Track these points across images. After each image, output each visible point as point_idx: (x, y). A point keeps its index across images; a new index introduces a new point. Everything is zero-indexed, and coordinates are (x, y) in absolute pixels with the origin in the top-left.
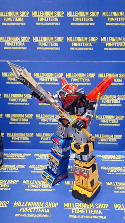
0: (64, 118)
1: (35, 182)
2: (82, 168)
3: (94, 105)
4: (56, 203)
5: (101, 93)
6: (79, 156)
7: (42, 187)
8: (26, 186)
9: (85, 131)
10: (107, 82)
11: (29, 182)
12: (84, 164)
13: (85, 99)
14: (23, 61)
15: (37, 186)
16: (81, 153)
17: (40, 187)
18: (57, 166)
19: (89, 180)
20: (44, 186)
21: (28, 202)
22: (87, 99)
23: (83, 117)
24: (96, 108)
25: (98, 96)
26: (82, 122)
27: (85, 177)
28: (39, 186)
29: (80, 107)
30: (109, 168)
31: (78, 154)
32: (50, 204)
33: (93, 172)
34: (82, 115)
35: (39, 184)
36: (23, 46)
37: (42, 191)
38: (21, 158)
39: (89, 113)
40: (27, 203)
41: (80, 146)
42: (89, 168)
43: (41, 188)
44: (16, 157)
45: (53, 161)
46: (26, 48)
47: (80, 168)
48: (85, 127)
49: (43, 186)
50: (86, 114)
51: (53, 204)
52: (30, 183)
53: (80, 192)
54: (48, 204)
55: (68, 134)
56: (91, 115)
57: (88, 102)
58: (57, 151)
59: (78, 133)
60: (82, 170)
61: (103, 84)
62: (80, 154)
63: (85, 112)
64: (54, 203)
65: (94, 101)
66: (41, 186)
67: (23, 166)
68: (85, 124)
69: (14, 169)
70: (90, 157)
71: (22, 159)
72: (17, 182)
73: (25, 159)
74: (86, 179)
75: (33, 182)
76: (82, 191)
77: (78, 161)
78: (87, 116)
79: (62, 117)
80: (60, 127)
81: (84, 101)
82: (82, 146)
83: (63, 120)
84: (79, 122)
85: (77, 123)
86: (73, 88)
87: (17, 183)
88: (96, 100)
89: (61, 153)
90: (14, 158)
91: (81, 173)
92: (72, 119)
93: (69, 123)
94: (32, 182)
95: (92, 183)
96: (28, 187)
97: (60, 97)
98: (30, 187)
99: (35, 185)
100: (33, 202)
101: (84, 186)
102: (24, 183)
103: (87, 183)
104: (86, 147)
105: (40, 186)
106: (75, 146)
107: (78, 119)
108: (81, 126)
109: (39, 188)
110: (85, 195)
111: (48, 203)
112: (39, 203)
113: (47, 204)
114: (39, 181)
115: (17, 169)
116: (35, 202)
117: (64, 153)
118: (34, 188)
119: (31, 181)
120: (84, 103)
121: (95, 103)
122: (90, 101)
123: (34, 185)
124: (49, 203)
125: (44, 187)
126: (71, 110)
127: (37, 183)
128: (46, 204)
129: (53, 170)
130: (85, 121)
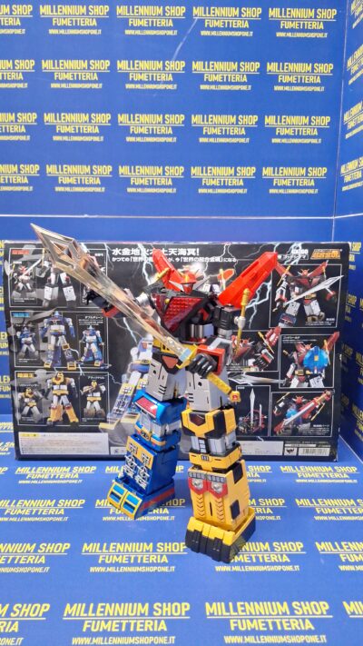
0: (166, 351)
1: (116, 546)
2: (209, 473)
3: (236, 319)
4: (183, 604)
5: (250, 289)
6: (203, 442)
7: (139, 561)
8: (93, 560)
9: (217, 378)
10: (263, 264)
11: (101, 548)
12: (213, 463)
13: (215, 304)
14: (86, 216)
15: (124, 559)
16: (206, 434)
17: (132, 561)
18: (148, 469)
19: (228, 503)
20: (144, 559)
21: (104, 604)
22: (219, 306)
23: (212, 348)
24: (240, 326)
25: (245, 298)
26: (208, 357)
27: (217, 495)
28: (130, 558)
29: (203, 323)
30: (318, 503)
31: (200, 438)
32: (167, 606)
33: (235, 483)
34: (209, 342)
35: (128, 551)
36: (97, 186)
37: (139, 572)
38: (70, 479)
39: (224, 337)
40: (102, 607)
41: (204, 416)
42: (225, 471)
43: (136, 564)
44: (54, 478)
45: (139, 457)
46: (103, 189)
47: (205, 472)
48: (216, 370)
49: (142, 558)
50: (218, 340)
51: (176, 607)
52: (104, 550)
53: (205, 534)
54: (161, 608)
55: (175, 390)
56: (230, 342)
57: (221, 310)
58: (147, 431)
59: (200, 384)
60: (210, 478)
61: (255, 271)
62: (204, 437)
63: (216, 334)
64: (178, 605)
65: (235, 309)
66: (136, 559)
67: (78, 503)
68: (215, 363)
69: (51, 512)
70: (228, 444)
71: (70, 482)
72: (64, 548)
73: (80, 481)
74: (220, 499)
75: (111, 547)
76: (211, 532)
77: (200, 456)
78: (221, 345)
79: (162, 350)
80: (155, 372)
81: (212, 308)
82: (209, 417)
83: (164, 357)
84: (203, 359)
85: (197, 361)
86: (184, 277)
87: (66, 551)
88: (240, 307)
89: (158, 436)
90: (49, 479)
91: (207, 487)
92: (187, 353)
93: (180, 363)
94: (108, 548)
95: (235, 510)
96: (100, 562)
97: (154, 299)
98: (103, 562)
99: (118, 556)
100: (117, 605)
101: (215, 518)
102: (86, 552)
103: (221, 509)
104: (219, 420)
105: (133, 557)
106: (193, 418)
107: (199, 351)
108: (207, 367)
109: (129, 565)
110: (218, 541)
111: (160, 605)
112: (135, 604)
113: (158, 606)
114: (127, 544)
115: (62, 512)
116: (125, 603)
117: (164, 437)
118: (117, 564)
119: (105, 544)
120: (213, 312)
121: (238, 313)
122: (226, 309)
123: (115, 557)
124: (164, 604)
125: (144, 561)
126: (182, 332)
127: (122, 550)
128: (155, 607)
129: (138, 479)
130: (215, 357)
